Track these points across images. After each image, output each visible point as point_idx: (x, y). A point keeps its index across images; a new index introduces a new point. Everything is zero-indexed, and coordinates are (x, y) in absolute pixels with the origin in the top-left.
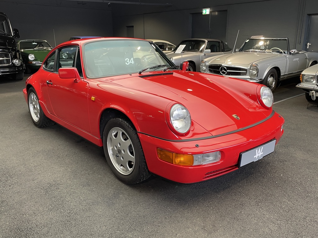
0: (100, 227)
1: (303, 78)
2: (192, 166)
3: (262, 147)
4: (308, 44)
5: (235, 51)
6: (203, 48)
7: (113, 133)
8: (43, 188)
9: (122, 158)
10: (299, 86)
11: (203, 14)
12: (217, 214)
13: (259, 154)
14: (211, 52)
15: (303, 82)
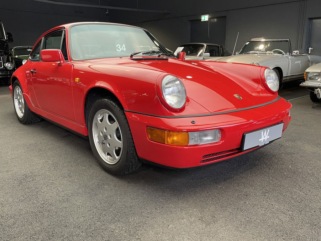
0: (78, 218)
1: (307, 77)
2: (187, 146)
3: (269, 130)
4: (310, 49)
5: (235, 54)
6: (202, 53)
7: (99, 117)
8: (18, 179)
9: (108, 145)
10: (303, 85)
11: (202, 21)
12: (217, 205)
13: (265, 137)
14: (211, 56)
15: (307, 80)
